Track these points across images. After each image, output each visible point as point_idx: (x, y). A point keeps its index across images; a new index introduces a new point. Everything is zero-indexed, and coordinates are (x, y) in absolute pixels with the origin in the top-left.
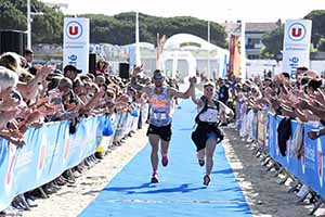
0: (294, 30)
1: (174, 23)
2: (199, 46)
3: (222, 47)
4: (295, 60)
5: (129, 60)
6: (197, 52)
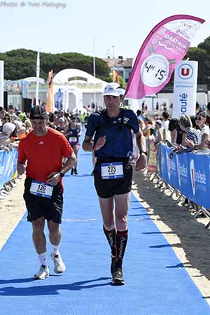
0: (183, 70)
1: (62, 59)
2: (86, 80)
3: (106, 81)
4: (184, 96)
5: (21, 94)
6: (84, 86)
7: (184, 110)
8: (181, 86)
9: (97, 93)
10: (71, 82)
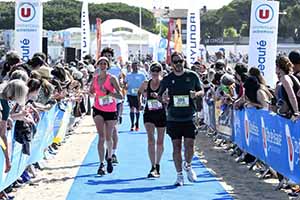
0: (261, 11)
2: (131, 31)
4: (263, 44)
5: (63, 45)
6: (129, 37)
7: (262, 60)
8: (258, 32)
9: (143, 45)
10: (115, 33)
